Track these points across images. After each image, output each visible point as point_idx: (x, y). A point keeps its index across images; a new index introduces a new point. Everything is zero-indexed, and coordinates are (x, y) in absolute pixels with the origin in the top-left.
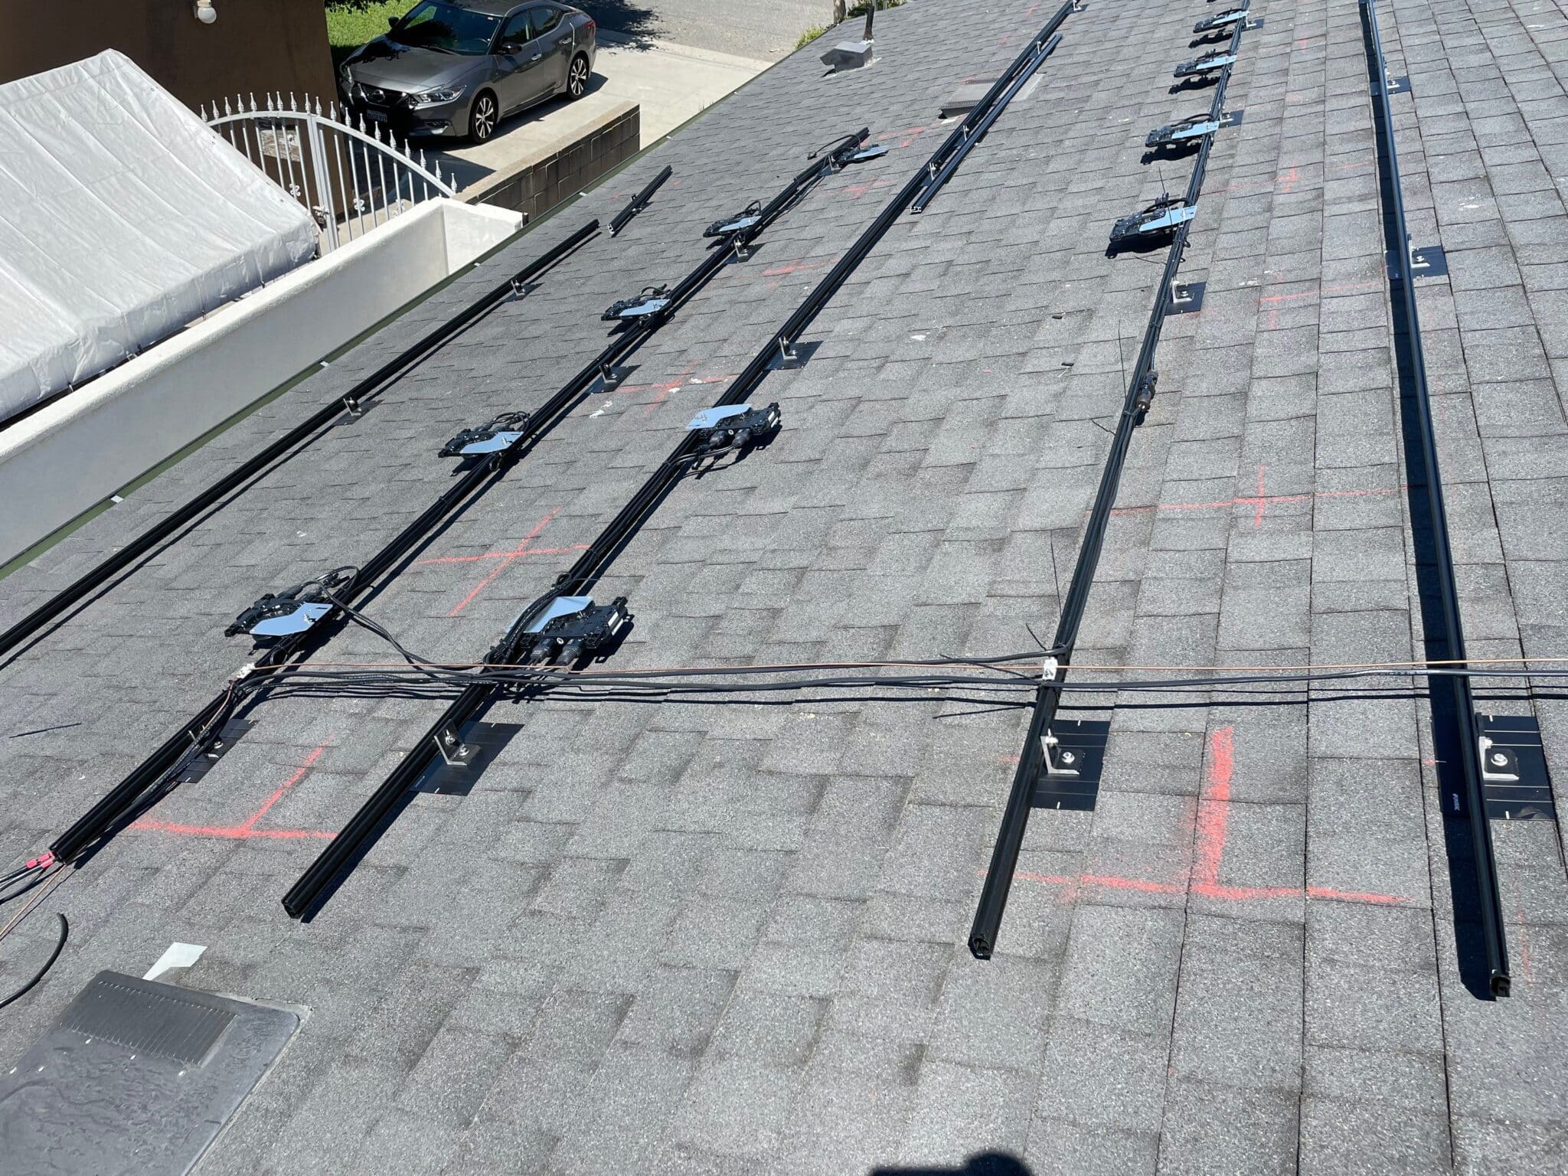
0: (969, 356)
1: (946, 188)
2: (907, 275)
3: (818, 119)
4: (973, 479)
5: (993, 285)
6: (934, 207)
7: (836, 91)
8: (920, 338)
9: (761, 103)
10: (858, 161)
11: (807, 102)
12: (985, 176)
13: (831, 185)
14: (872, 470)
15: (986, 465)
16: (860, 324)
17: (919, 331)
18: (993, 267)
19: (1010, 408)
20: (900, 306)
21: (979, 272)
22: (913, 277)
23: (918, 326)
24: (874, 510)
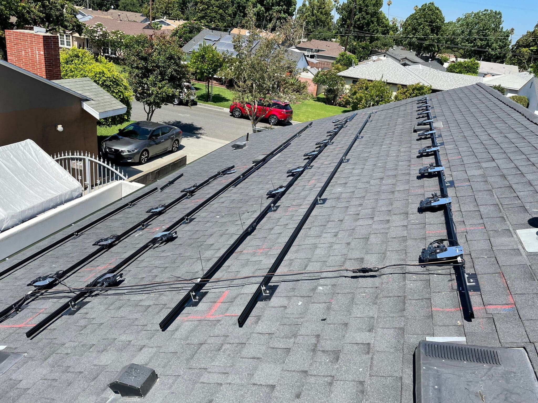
0: (226, 221)
1: (243, 181)
2: (223, 202)
3: (225, 162)
4: (212, 247)
5: (240, 205)
6: (238, 186)
7: (233, 155)
8: (218, 217)
9: (214, 157)
10: (228, 174)
11: (225, 158)
12: (253, 179)
13: (219, 180)
14: (192, 246)
15: (215, 245)
16: (207, 214)
17: (218, 215)
18: (242, 201)
19: (227, 232)
20: (218, 209)
21: (239, 202)
22: (224, 203)
23: (220, 214)
24: (188, 254)
